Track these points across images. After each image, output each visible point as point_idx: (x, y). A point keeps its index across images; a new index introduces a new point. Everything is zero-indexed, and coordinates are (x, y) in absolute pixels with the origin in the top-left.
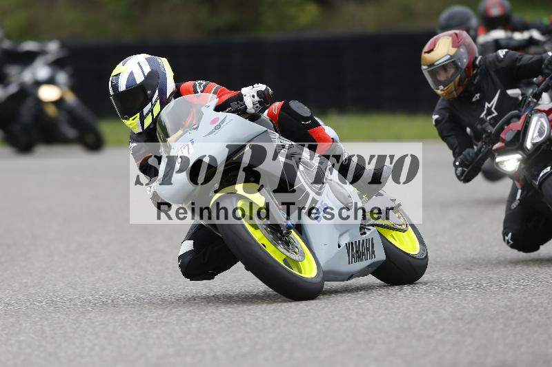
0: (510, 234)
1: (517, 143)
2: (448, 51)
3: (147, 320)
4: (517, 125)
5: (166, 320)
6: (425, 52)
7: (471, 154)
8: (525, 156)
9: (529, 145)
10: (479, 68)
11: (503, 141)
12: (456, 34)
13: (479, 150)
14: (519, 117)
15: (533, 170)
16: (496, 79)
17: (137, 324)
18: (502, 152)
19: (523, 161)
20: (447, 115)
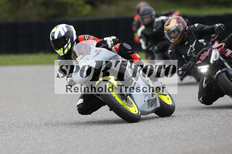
0: (201, 98)
1: (207, 61)
2: (175, 25)
3: (20, 139)
4: (206, 54)
5: (28, 138)
6: (166, 26)
7: (186, 66)
8: (210, 66)
9: (212, 62)
10: (187, 31)
11: (201, 60)
12: (178, 18)
13: (190, 64)
14: (207, 51)
15: (213, 72)
16: (194, 36)
17: (15, 140)
18: (200, 65)
19: (209, 68)
20: (175, 50)
